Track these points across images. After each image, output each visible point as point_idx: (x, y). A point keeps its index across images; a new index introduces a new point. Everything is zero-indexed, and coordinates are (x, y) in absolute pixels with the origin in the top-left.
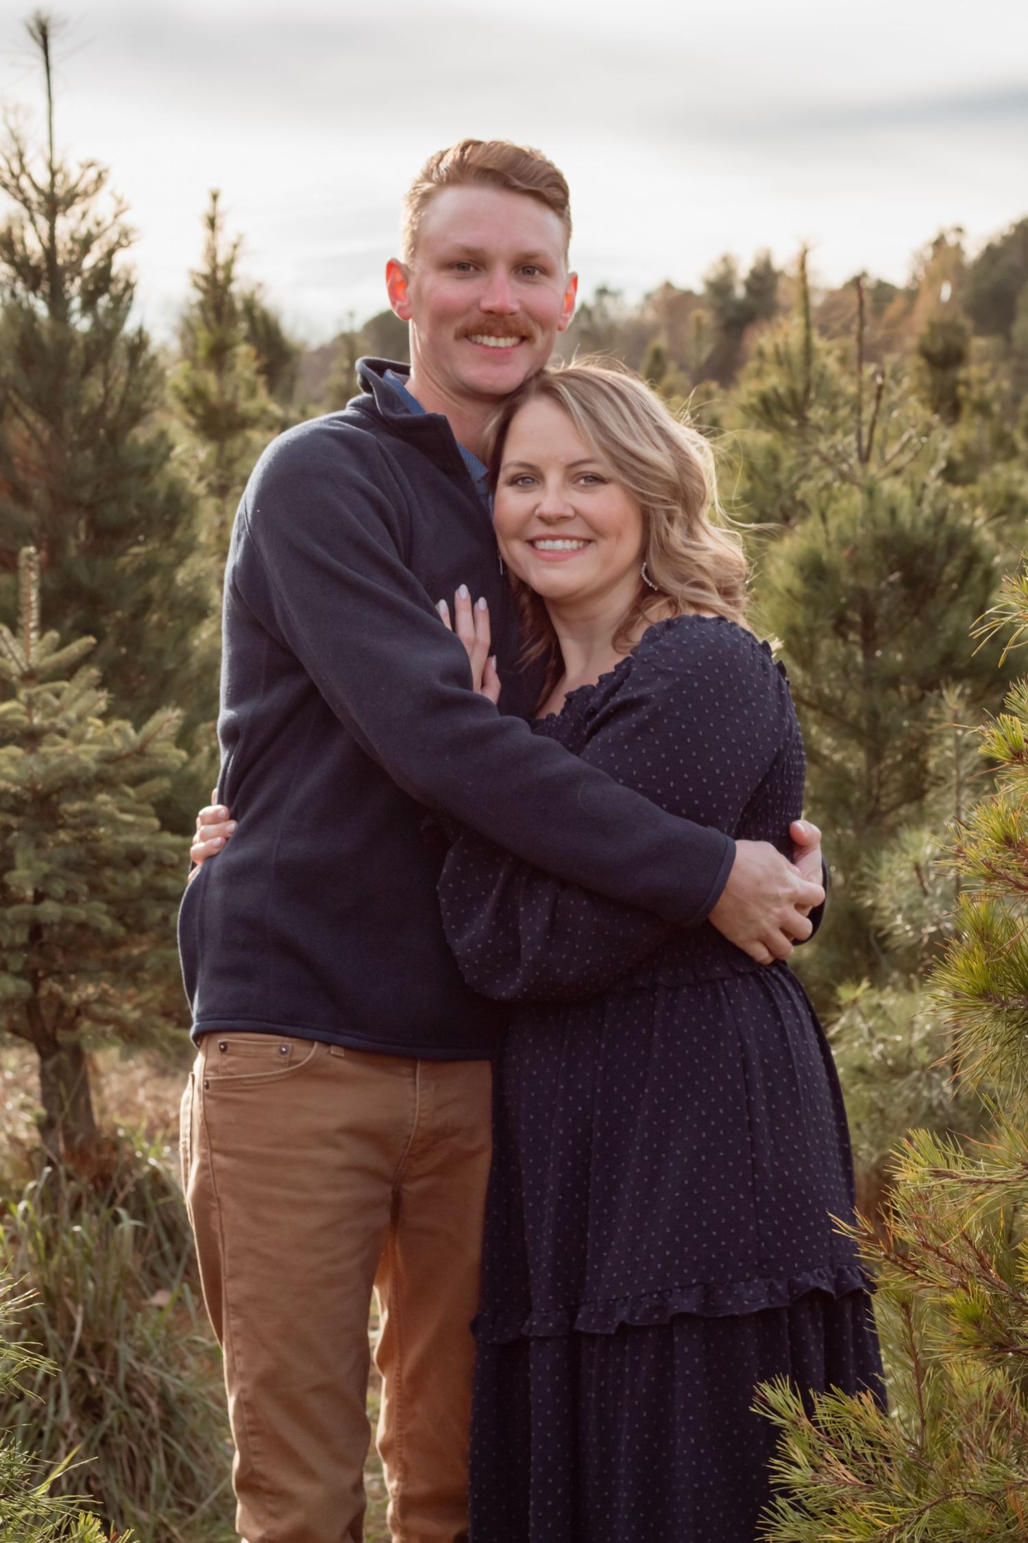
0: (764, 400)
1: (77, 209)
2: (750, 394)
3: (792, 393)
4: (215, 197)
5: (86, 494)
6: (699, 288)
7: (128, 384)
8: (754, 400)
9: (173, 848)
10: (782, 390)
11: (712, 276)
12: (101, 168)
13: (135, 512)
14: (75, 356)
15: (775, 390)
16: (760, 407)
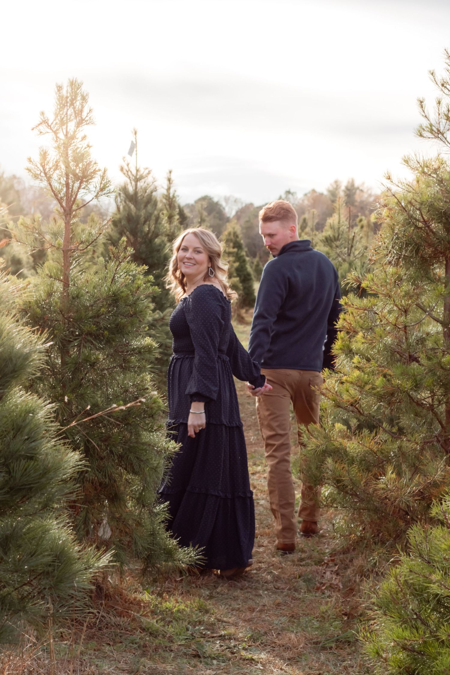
0: (326, 238)
1: (143, 180)
2: (323, 236)
3: (334, 237)
4: (170, 172)
5: (143, 256)
6: (325, 193)
7: (155, 227)
8: (324, 238)
9: (170, 343)
10: (331, 236)
11: (331, 189)
12: (150, 169)
13: (156, 261)
14: (142, 219)
15: (330, 236)
16: (325, 240)
